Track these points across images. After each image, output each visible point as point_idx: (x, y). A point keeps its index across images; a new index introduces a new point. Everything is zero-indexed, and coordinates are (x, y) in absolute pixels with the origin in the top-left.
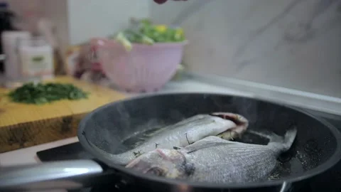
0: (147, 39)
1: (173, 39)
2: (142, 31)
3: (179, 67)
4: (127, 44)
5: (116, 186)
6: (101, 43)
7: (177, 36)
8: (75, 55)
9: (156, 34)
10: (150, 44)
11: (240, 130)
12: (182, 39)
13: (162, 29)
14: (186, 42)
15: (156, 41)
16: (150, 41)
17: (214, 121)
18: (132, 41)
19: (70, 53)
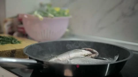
0: (50, 15)
1: (64, 15)
2: (47, 10)
3: (67, 30)
4: (40, 17)
5: (41, 71)
6: (26, 16)
7: (66, 13)
8: (9, 23)
9: (55, 12)
10: (52, 17)
11: (94, 55)
12: (68, 15)
13: (58, 9)
14: (71, 17)
15: (55, 16)
16: (52, 16)
17: (82, 51)
18: (43, 16)
19: (6, 22)
